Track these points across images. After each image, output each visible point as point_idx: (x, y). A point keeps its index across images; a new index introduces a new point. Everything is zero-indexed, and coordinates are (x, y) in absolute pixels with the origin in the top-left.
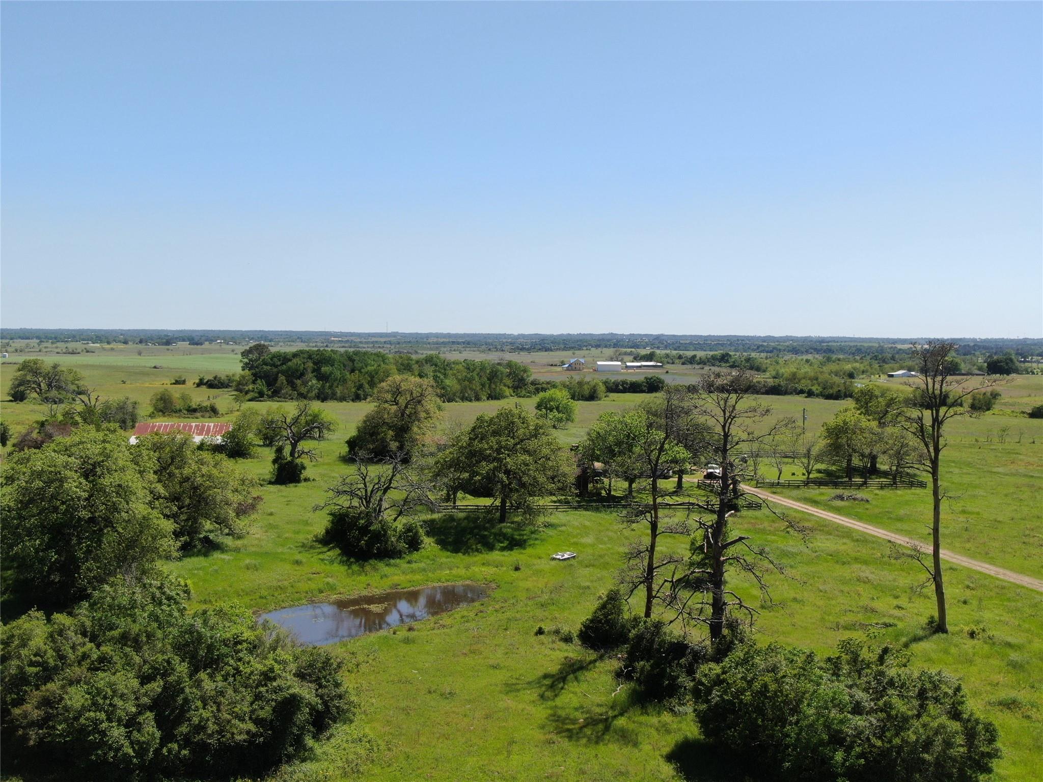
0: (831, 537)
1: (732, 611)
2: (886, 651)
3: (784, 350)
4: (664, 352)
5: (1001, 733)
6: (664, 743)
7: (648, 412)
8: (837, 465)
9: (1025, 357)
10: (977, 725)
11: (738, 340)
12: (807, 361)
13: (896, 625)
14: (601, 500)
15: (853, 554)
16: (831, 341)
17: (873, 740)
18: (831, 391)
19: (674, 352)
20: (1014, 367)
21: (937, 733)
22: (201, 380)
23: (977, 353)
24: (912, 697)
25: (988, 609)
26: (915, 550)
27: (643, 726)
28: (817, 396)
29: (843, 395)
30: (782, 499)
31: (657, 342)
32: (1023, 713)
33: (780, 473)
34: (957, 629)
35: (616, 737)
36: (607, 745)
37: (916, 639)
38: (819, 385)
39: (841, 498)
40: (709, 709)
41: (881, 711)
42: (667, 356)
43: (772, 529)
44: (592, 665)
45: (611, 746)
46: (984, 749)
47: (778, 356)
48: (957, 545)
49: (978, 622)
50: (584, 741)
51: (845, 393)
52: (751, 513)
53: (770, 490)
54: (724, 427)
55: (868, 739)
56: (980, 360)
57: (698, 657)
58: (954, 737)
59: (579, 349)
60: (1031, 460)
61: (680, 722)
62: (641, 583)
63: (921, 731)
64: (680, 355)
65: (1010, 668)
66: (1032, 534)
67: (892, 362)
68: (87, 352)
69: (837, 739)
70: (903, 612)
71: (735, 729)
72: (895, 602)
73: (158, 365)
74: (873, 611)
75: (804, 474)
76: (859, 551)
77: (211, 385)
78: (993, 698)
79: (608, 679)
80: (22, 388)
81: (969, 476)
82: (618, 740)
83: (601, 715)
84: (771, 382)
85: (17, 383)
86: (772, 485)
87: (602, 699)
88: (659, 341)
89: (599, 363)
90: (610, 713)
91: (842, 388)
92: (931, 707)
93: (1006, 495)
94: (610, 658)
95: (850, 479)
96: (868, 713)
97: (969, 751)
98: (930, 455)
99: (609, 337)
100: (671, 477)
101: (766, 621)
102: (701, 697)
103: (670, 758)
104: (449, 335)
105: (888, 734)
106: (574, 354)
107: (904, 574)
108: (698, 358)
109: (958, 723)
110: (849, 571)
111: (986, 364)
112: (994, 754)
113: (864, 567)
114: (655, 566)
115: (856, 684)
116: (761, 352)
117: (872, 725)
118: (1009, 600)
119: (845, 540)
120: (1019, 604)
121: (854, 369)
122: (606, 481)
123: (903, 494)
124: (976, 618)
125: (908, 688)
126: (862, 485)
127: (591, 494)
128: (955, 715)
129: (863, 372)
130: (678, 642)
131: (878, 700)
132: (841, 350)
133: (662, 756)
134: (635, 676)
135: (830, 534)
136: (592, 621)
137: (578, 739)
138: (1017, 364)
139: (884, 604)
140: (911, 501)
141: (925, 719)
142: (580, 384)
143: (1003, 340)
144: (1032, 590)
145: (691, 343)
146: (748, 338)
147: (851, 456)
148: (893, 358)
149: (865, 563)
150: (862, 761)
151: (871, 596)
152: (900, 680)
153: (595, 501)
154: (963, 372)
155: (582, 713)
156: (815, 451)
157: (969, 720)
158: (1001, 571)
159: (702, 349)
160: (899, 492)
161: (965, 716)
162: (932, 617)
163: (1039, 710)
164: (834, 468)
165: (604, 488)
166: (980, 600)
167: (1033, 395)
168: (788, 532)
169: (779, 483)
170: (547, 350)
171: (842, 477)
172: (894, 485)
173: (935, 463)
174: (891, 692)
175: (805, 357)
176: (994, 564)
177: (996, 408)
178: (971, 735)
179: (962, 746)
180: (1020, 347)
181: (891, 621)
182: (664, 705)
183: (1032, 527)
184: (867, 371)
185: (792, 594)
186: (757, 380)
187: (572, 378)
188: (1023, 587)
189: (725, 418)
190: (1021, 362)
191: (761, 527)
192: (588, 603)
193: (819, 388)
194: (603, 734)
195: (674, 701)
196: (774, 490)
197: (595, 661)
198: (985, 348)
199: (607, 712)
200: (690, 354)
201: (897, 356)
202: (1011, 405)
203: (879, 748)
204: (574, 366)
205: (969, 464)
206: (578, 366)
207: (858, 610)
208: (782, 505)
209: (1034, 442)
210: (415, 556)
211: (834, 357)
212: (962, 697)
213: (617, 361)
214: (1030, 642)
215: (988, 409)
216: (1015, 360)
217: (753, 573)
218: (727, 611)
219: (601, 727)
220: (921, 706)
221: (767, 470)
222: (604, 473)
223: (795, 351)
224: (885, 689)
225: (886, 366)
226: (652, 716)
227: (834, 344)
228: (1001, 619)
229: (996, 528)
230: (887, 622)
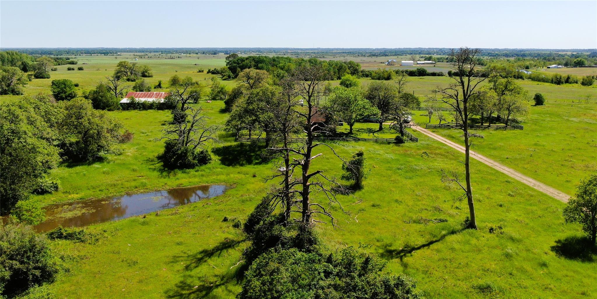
3: (501, 55)
19: (446, 56)
22: (209, 70)
25: (514, 211)
32: (490, 296)
34: (482, 225)
42: (441, 58)
43: (414, 154)
49: (500, 221)
51: (518, 76)
59: (398, 55)
65: (503, 258)
67: (552, 60)
68: (179, 58)
73: (197, 64)
74: (440, 210)
77: (213, 73)
80: (119, 74)
81: (553, 122)
85: (116, 72)
86: (436, 127)
88: (441, 51)
89: (402, 62)
95: (482, 125)
104: (343, 49)
106: (395, 57)
116: (489, 56)
118: (531, 205)
120: (536, 208)
121: (530, 64)
123: (507, 133)
126: (486, 128)
129: (535, 66)
132: (530, 55)
139: (449, 206)
140: (509, 137)
153: (323, 137)
154: (586, 66)
158: (538, 183)
160: (505, 132)
162: (467, 218)
166: (512, 204)
168: (422, 156)
169: (440, 126)
170: (386, 55)
171: (479, 123)
181: (446, 218)
183: (573, 155)
184: (537, 65)
187: (384, 69)
191: (409, 152)
201: (556, 58)
204: (390, 63)
205: (558, 116)
206: (392, 63)
207: (431, 209)
210: (203, 167)
211: (524, 58)
213: (413, 60)
214: (528, 237)
215: (591, 85)
223: (507, 55)
225: (548, 63)
227: (527, 52)
228: (519, 219)
229: (550, 155)
230: (442, 219)
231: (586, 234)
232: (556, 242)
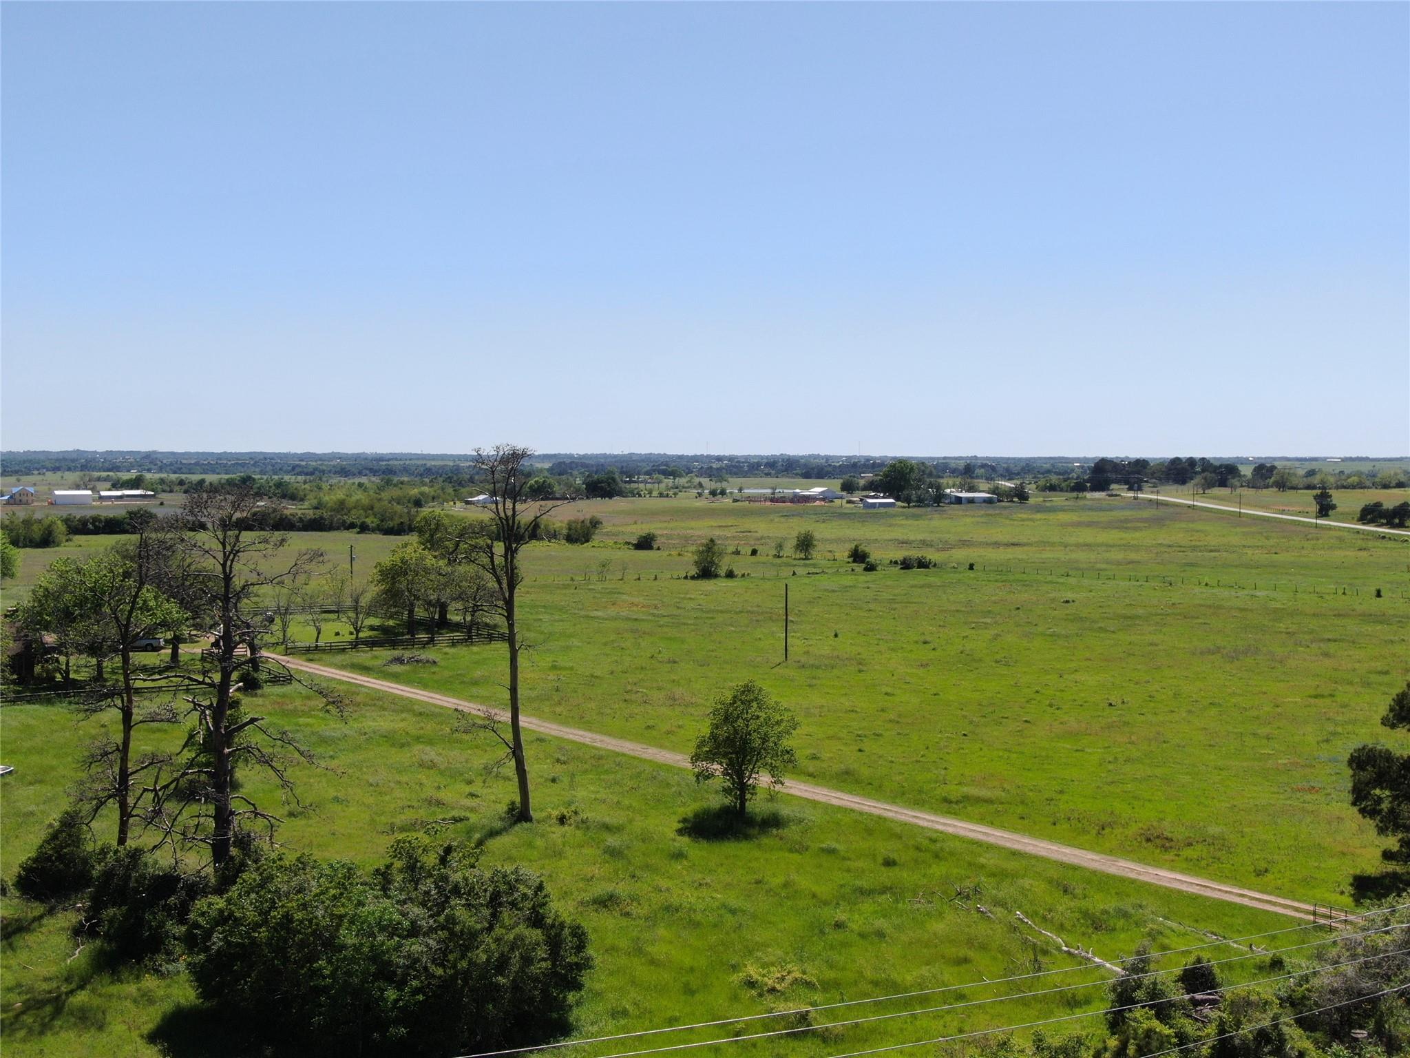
0: (386, 713)
1: (242, 822)
2: (448, 850)
3: (330, 472)
4: (158, 476)
5: (592, 936)
6: (145, 1018)
7: (124, 557)
8: (396, 619)
9: (630, 476)
10: (562, 930)
11: (265, 459)
12: (360, 485)
13: (467, 819)
14: (56, 687)
15: (414, 732)
16: (392, 459)
17: (433, 969)
18: (391, 524)
19: (173, 477)
20: (617, 489)
21: (513, 946)
23: (575, 472)
24: (482, 905)
25: (582, 786)
26: (489, 718)
27: (114, 1000)
28: (373, 530)
29: (406, 528)
30: (322, 668)
31: (147, 461)
32: (621, 910)
33: (319, 633)
34: (544, 814)
35: (73, 1020)
36: (57, 1033)
37: (493, 833)
38: (375, 516)
39: (399, 660)
40: (209, 960)
41: (442, 930)
42: (162, 481)
43: (306, 708)
44: (36, 924)
45: (63, 1034)
46: (572, 959)
47: (320, 479)
48: (547, 710)
49: (570, 804)
50: (21, 1034)
51: (410, 525)
52: (278, 690)
53: (304, 657)
54: (224, 566)
55: (426, 969)
56: (578, 481)
57: (195, 890)
58: (534, 949)
59: (27, 474)
60: (636, 600)
61: (169, 986)
62: (110, 797)
63: (493, 946)
64: (182, 480)
65: (607, 856)
66: (635, 689)
67: (472, 484)
69: (386, 973)
70: (477, 800)
71: (245, 980)
72: (468, 789)
74: (439, 803)
75: (351, 633)
76: (422, 728)
78: (587, 897)
79: (62, 941)
81: (561, 623)
82: (75, 1024)
83: (50, 992)
84: (310, 514)
86: (308, 650)
87: (53, 970)
88: (150, 460)
89: (57, 493)
90: (63, 989)
91: (405, 520)
92: (506, 915)
93: (605, 644)
94: (65, 909)
95: (413, 635)
96: (426, 934)
97: (554, 965)
98: (503, 594)
99: (74, 456)
100: (162, 648)
101: (295, 833)
102: (196, 946)
103: (152, 1038)
105: (451, 957)
106: (18, 480)
107: (479, 752)
108: (207, 483)
109: (539, 932)
110: (409, 755)
111: (584, 486)
112: (586, 964)
113: (428, 748)
114: (130, 770)
115: (410, 899)
116: (298, 474)
117: (431, 949)
118: (607, 772)
119: (403, 715)
120: (619, 776)
121: (422, 494)
122: (62, 659)
123: (479, 651)
124: (567, 799)
125: (477, 894)
126: (428, 643)
127: (39, 680)
128: (536, 920)
129: (433, 498)
130: (165, 875)
131: (438, 914)
132: (406, 470)
133: (142, 1036)
134: (101, 930)
135: (385, 709)
136: (35, 860)
137: (13, 1032)
138: (622, 485)
139: (454, 794)
140: (489, 659)
141: (498, 931)
142: (27, 523)
143: (605, 456)
144: (634, 758)
145: (197, 464)
146: (279, 455)
147: (412, 605)
148: (471, 480)
149: (431, 742)
150: (421, 997)
151: (436, 784)
152: (467, 885)
153: (44, 689)
154: (558, 495)
155: (19, 994)
156: (365, 601)
157: (553, 926)
158: (598, 737)
159: (214, 472)
160: (475, 649)
161: (549, 921)
162: (513, 803)
163: (640, 904)
164: (391, 623)
165: (59, 670)
166: (573, 775)
167: (639, 522)
168: (328, 711)
169: (317, 646)
171: (403, 634)
172: (468, 640)
173: (509, 604)
174: (454, 901)
175: (357, 481)
176: (590, 730)
177: (596, 539)
178: (555, 944)
179: (544, 959)
180: (625, 464)
181: (463, 814)
182: (146, 966)
183: (635, 680)
184: (438, 497)
185: (332, 793)
186: (292, 511)
187: (14, 514)
188: (624, 755)
189: (225, 553)
190: (626, 482)
191: (290, 707)
192: (31, 836)
193: (375, 520)
194: (52, 1019)
195: (160, 958)
196: (311, 656)
197: (41, 917)
198: (584, 465)
199: (58, 987)
200: (195, 478)
201: (476, 477)
202: (613, 535)
203: (440, 977)
204: (17, 497)
205: (562, 609)
206: (24, 499)
207: (420, 804)
208: (321, 676)
209: (639, 579)
211: (395, 479)
212: (546, 896)
213: (86, 489)
214: (630, 821)
215: (587, 541)
216: (618, 480)
217: (272, 767)
218: (236, 823)
219: (48, 1009)
220: (494, 915)
221: (301, 631)
222: (59, 648)
223: (344, 472)
224: (447, 898)
225: (463, 490)
226: (128, 982)
227: (396, 463)
228: (598, 796)
229: (593, 685)
230: (457, 815)
231: (727, 801)
232: (679, 822)
